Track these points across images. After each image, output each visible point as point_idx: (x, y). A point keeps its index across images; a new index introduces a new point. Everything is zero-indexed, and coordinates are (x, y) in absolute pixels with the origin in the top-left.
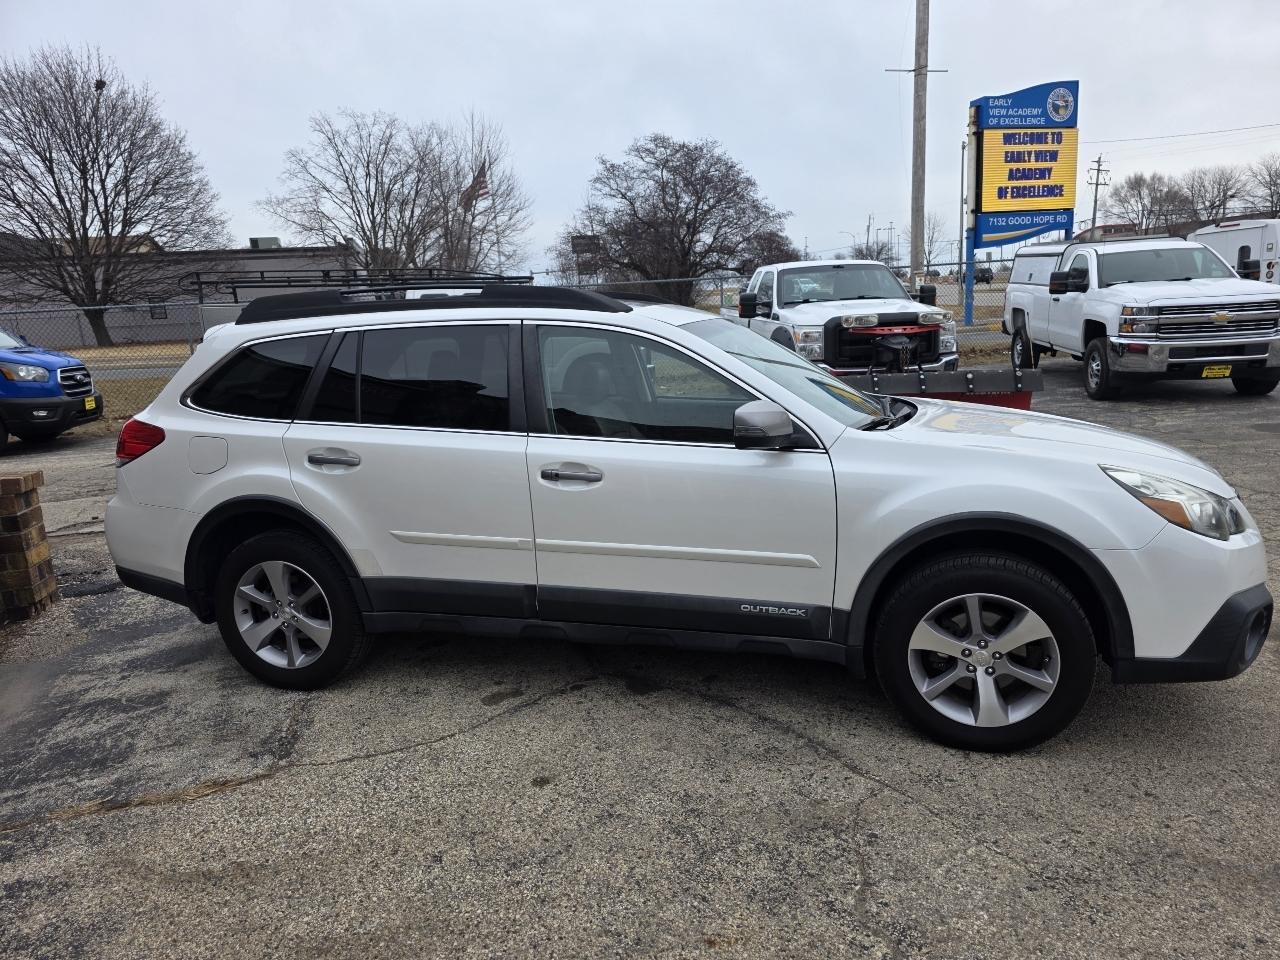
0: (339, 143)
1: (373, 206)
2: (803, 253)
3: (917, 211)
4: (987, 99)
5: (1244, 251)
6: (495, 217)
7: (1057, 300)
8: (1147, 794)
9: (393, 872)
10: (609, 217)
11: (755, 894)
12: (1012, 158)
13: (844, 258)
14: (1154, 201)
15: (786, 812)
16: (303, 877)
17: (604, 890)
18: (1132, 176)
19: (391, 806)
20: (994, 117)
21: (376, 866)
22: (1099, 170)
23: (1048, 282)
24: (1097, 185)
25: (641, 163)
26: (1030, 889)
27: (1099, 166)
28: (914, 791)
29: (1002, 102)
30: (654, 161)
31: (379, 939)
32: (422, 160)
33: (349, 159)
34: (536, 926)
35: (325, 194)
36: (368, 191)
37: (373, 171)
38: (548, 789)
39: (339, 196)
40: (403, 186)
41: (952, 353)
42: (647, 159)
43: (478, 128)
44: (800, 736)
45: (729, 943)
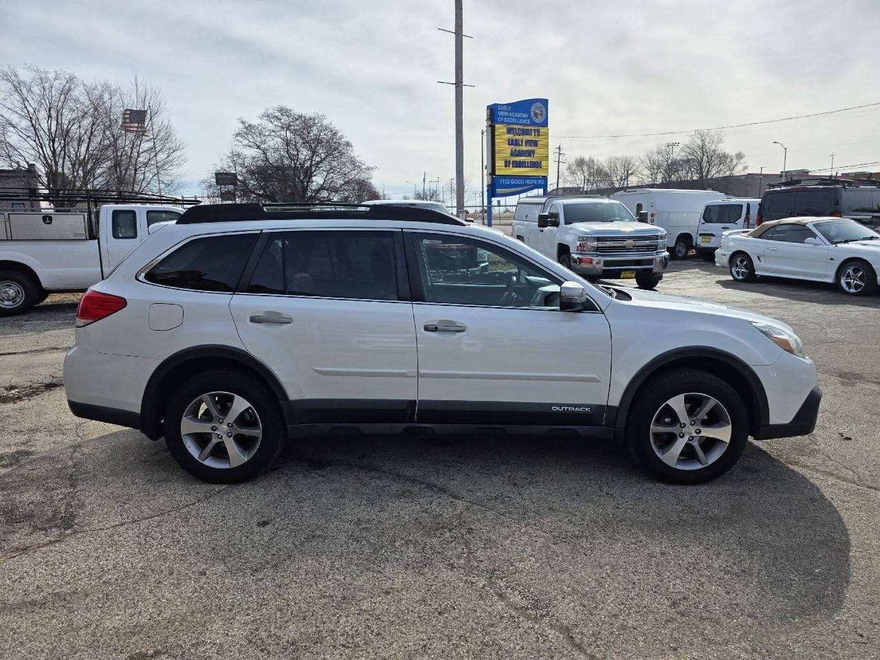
0: (24, 91)
1: (54, 141)
2: (381, 194)
3: (460, 172)
4: (496, 105)
5: (639, 207)
6: (156, 155)
7: (542, 231)
8: (607, 494)
9: (173, 584)
10: (248, 162)
11: (409, 566)
12: (511, 142)
13: (409, 199)
14: (590, 175)
15: (420, 523)
16: (107, 595)
17: (318, 576)
18: (579, 158)
19: (160, 548)
20: (501, 116)
21: (160, 582)
22: (560, 154)
23: (537, 221)
24: (559, 162)
25: (271, 125)
26: (554, 544)
27: (560, 150)
28: (490, 504)
29: (505, 108)
30: (280, 124)
31: (174, 621)
32: (96, 109)
33: (32, 104)
34: (278, 600)
35: (12, 129)
36: (49, 130)
37: (53, 113)
38: (268, 527)
39: (24, 131)
40: (80, 127)
41: (485, 262)
42: (275, 123)
43: (141, 89)
44: (422, 483)
45: (398, 591)
